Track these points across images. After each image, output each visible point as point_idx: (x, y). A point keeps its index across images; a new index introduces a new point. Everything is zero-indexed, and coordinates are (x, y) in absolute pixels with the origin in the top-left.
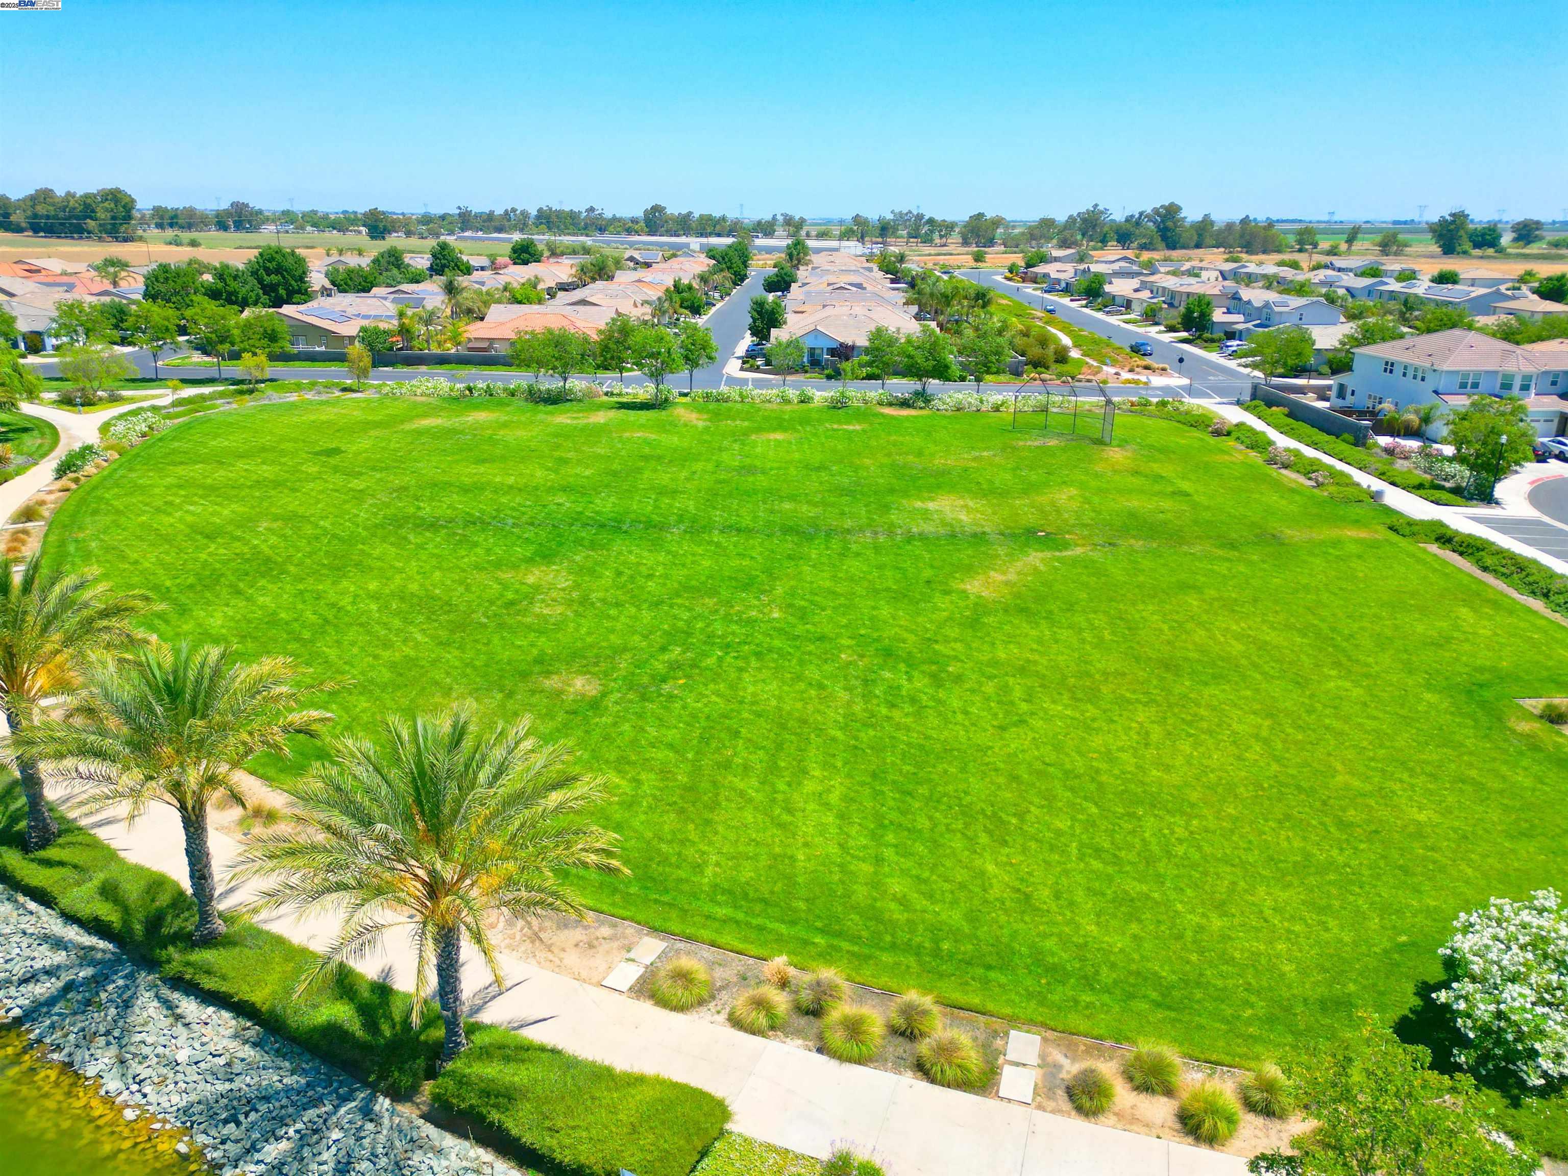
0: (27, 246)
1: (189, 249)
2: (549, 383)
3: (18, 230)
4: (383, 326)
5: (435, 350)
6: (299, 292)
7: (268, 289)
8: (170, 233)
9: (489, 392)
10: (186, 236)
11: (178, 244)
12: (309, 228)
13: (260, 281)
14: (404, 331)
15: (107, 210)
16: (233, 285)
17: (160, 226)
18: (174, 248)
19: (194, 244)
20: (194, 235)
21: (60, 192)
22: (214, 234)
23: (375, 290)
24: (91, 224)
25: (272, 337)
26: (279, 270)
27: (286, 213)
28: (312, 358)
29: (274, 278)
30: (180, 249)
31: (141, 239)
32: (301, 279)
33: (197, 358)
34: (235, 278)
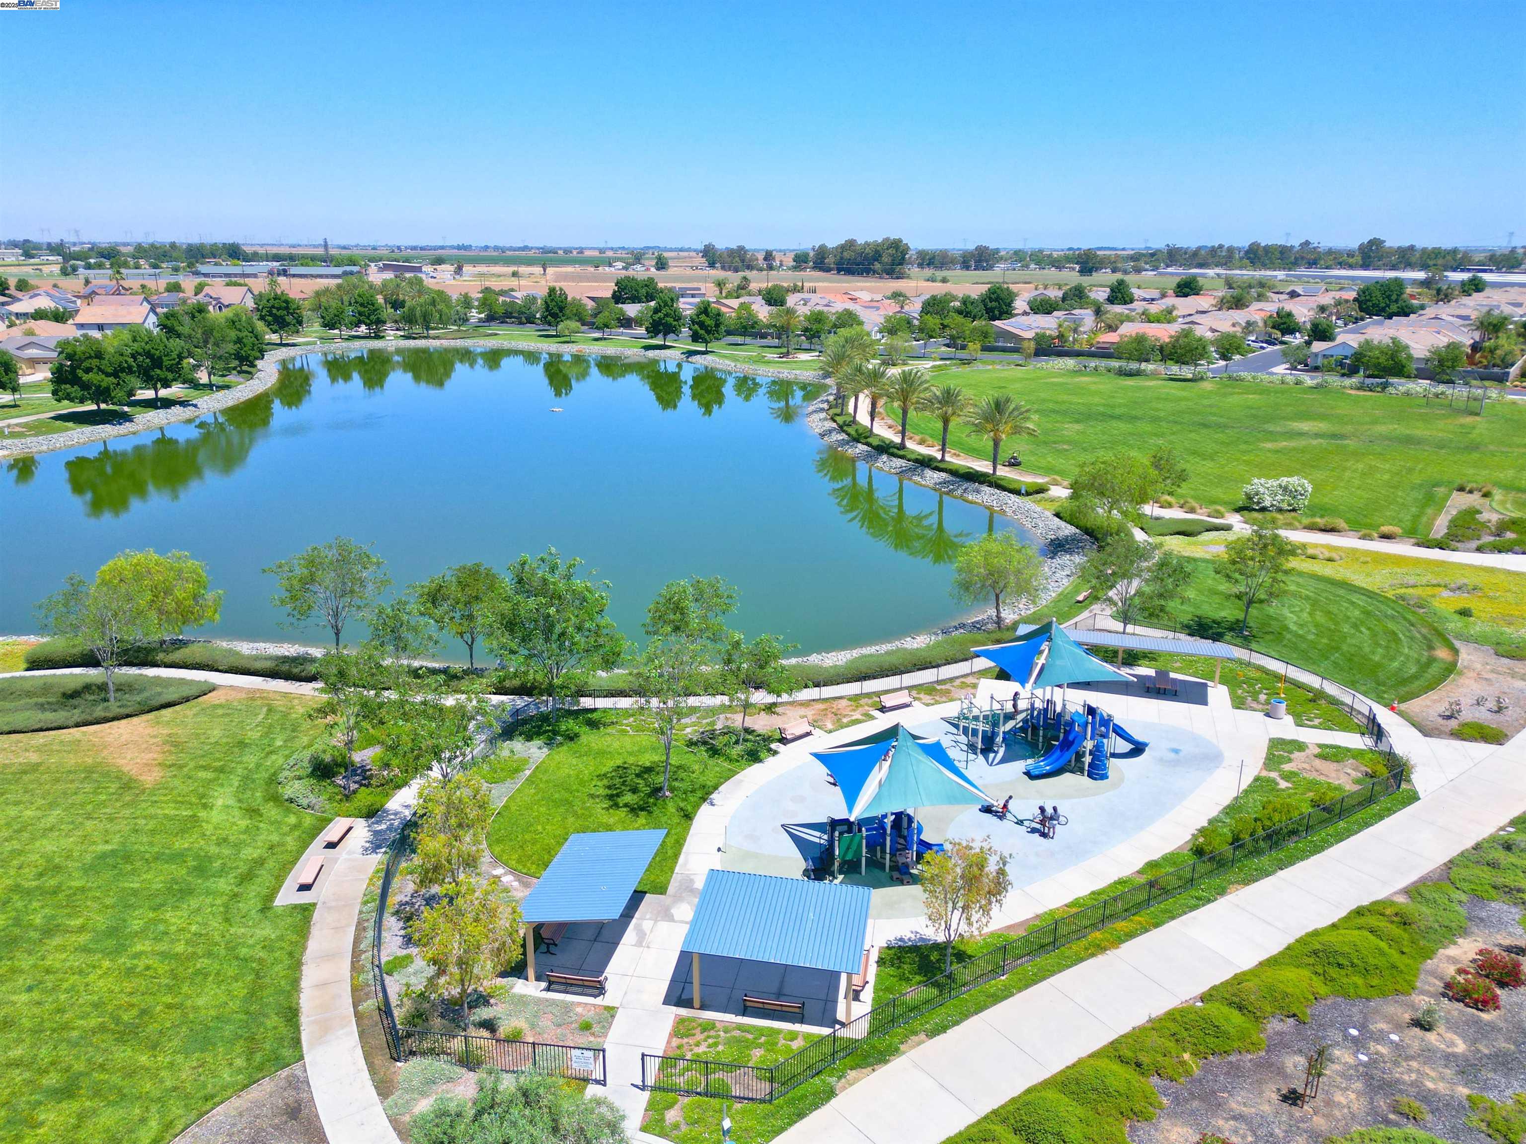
0: (830, 282)
1: (940, 284)
2: (1134, 366)
3: (828, 270)
4: (1048, 333)
5: (1077, 347)
6: (1007, 313)
7: (989, 310)
8: (928, 272)
9: (1096, 369)
10: (940, 274)
11: (933, 280)
12: (1033, 266)
13: (985, 306)
14: (1061, 336)
15: (890, 255)
16: (970, 307)
17: (921, 266)
18: (930, 284)
19: (944, 280)
20: (945, 273)
21: (861, 241)
22: (958, 272)
23: (1055, 313)
24: (877, 266)
25: (985, 335)
26: (997, 299)
27: (1017, 253)
28: (1004, 350)
29: (994, 304)
30: (934, 284)
31: (908, 277)
32: (1009, 305)
33: (944, 349)
34: (972, 303)
